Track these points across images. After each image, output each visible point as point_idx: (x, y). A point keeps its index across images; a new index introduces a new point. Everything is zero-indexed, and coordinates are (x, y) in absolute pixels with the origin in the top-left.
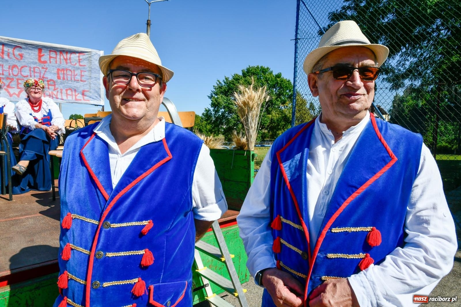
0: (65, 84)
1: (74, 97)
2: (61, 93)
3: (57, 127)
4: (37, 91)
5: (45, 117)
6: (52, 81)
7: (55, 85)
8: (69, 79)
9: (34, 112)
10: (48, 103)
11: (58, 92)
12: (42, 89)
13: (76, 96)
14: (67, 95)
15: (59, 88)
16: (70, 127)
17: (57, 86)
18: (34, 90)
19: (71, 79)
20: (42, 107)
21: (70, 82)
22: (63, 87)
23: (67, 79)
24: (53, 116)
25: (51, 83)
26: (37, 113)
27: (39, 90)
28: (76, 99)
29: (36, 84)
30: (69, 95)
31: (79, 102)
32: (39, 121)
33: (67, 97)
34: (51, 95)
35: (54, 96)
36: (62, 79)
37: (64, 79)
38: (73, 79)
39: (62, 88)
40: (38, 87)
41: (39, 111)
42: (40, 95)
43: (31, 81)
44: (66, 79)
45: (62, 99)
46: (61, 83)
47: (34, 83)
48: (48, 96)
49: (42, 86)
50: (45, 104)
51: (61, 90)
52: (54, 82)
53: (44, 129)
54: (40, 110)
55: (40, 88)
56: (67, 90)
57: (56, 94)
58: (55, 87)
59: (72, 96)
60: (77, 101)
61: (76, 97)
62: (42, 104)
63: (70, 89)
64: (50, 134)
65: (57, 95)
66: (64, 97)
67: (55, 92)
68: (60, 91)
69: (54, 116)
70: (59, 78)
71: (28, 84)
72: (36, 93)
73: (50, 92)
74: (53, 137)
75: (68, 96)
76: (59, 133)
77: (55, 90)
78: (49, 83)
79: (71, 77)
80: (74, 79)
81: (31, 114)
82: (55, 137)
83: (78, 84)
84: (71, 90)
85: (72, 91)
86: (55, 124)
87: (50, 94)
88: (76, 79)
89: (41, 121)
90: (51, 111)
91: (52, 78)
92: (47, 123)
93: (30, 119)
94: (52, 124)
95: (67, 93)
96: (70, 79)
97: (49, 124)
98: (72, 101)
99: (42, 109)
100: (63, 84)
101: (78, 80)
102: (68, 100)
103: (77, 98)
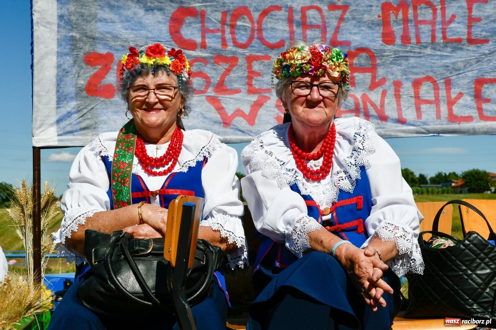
0: (412, 61)
1: (444, 109)
2: (398, 96)
3: (389, 246)
4: (316, 95)
5: (347, 202)
6: (364, 54)
7: (373, 69)
8: (426, 38)
9: (304, 181)
10: (359, 138)
11: (384, 93)
12: (336, 88)
13: (451, 103)
14: (418, 100)
15: (390, 77)
16: (436, 233)
17: (381, 72)
18: (306, 92)
19: (433, 37)
20: (333, 160)
21: (428, 51)
22: (404, 73)
23: (418, 42)
24: (374, 197)
25: (361, 60)
26: (316, 184)
27: (326, 93)
28: (452, 118)
29: (317, 69)
30: (428, 102)
31: (465, 126)
32: (325, 218)
33: (418, 109)
34: (362, 106)
35: (372, 112)
36: (398, 41)
37: (406, 39)
38: (439, 35)
39: (399, 77)
40: (323, 79)
41: (324, 177)
42: (327, 110)
43: (298, 55)
44: (414, 41)
45: (401, 121)
46: (398, 58)
47: (309, 62)
48: (351, 111)
49: (336, 75)
50: (345, 143)
51: (397, 85)
52: (372, 55)
53: (343, 254)
54: (327, 172)
55: (329, 83)
56: (417, 84)
57: (378, 103)
58: (374, 77)
59: (438, 106)
60: (455, 126)
61: (450, 110)
62: (336, 145)
63: (428, 78)
64: (367, 284)
65: (382, 105)
66: (409, 114)
67: (375, 96)
68: (392, 88)
69: (378, 195)
70: (388, 38)
71: (288, 67)
72: (311, 104)
73: (359, 95)
74: (376, 300)
75: (424, 107)
76: (400, 271)
77: (373, 86)
78: (355, 61)
79: (433, 31)
80: (444, 37)
81: (295, 188)
82: (382, 300)
83: (459, 53)
84: (434, 82)
85: (436, 88)
86: (385, 234)
87: (357, 105)
88: (450, 36)
89: (329, 217)
90: (370, 172)
91: (366, 43)
92: (354, 223)
93: (294, 207)
94: (371, 231)
95: (417, 96)
96: (429, 40)
97: (361, 229)
98: (438, 127)
99: (336, 167)
100: (404, 62)
101: (459, 41)
102: (424, 123)
103: (456, 110)
